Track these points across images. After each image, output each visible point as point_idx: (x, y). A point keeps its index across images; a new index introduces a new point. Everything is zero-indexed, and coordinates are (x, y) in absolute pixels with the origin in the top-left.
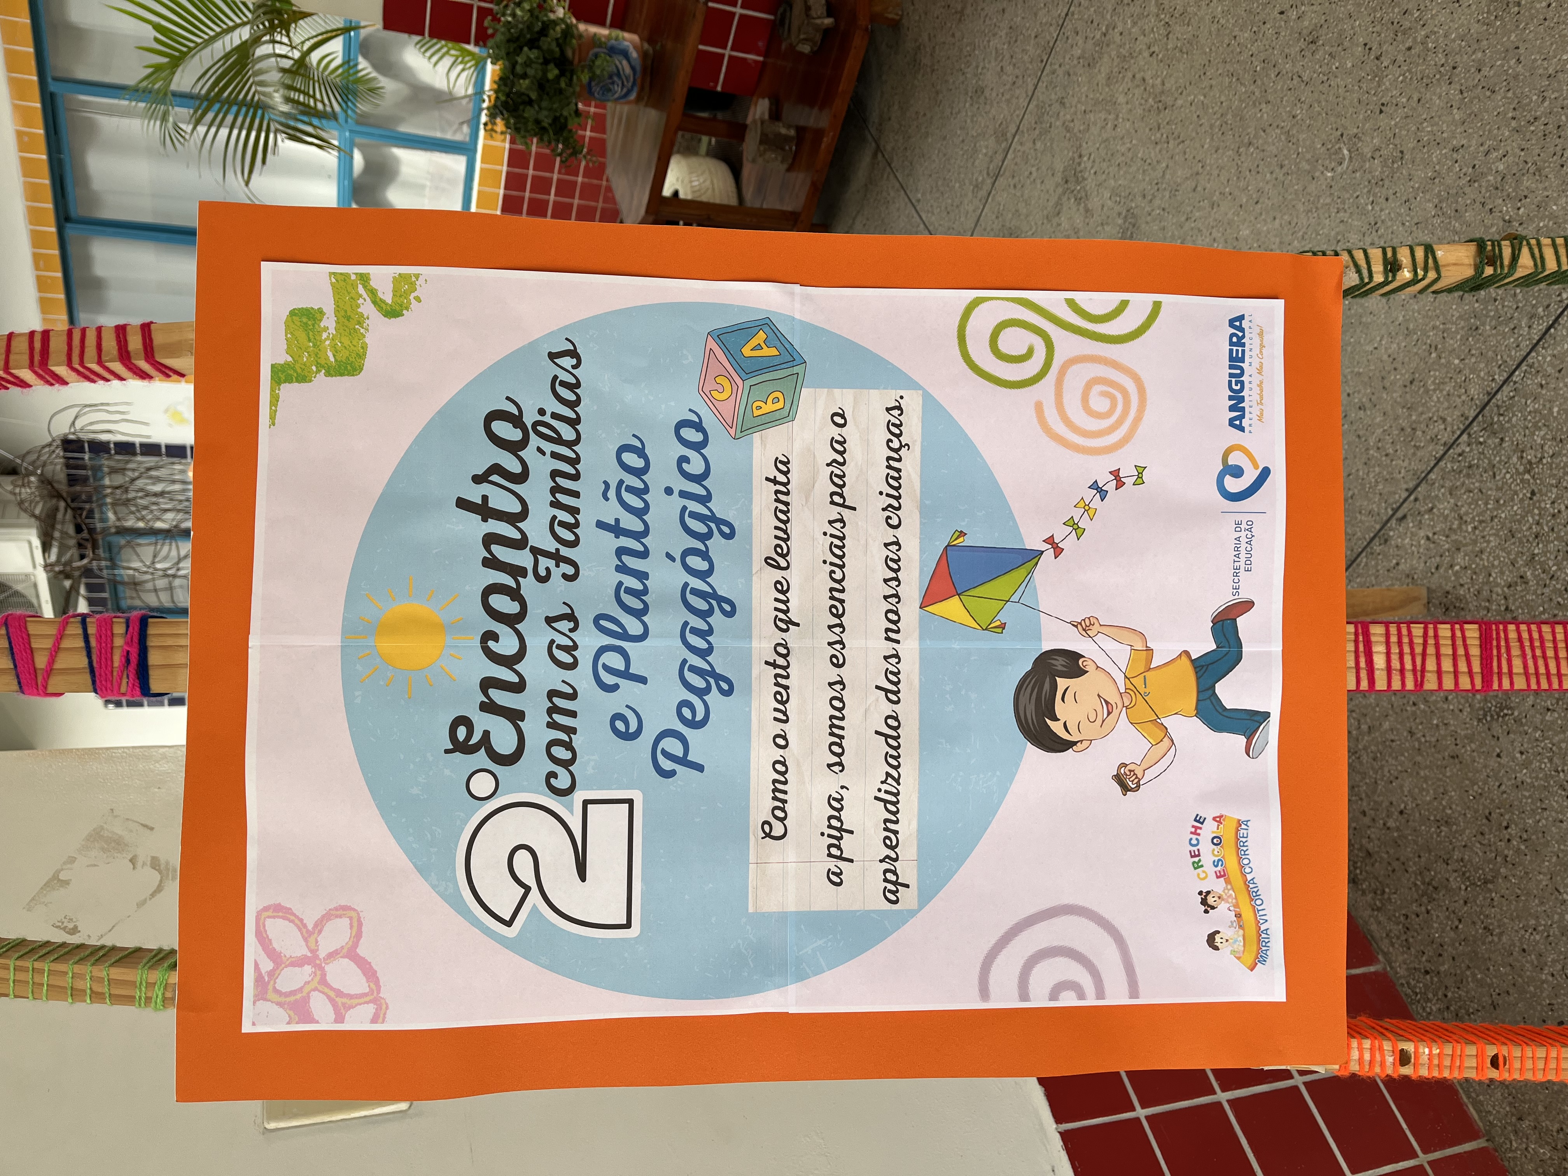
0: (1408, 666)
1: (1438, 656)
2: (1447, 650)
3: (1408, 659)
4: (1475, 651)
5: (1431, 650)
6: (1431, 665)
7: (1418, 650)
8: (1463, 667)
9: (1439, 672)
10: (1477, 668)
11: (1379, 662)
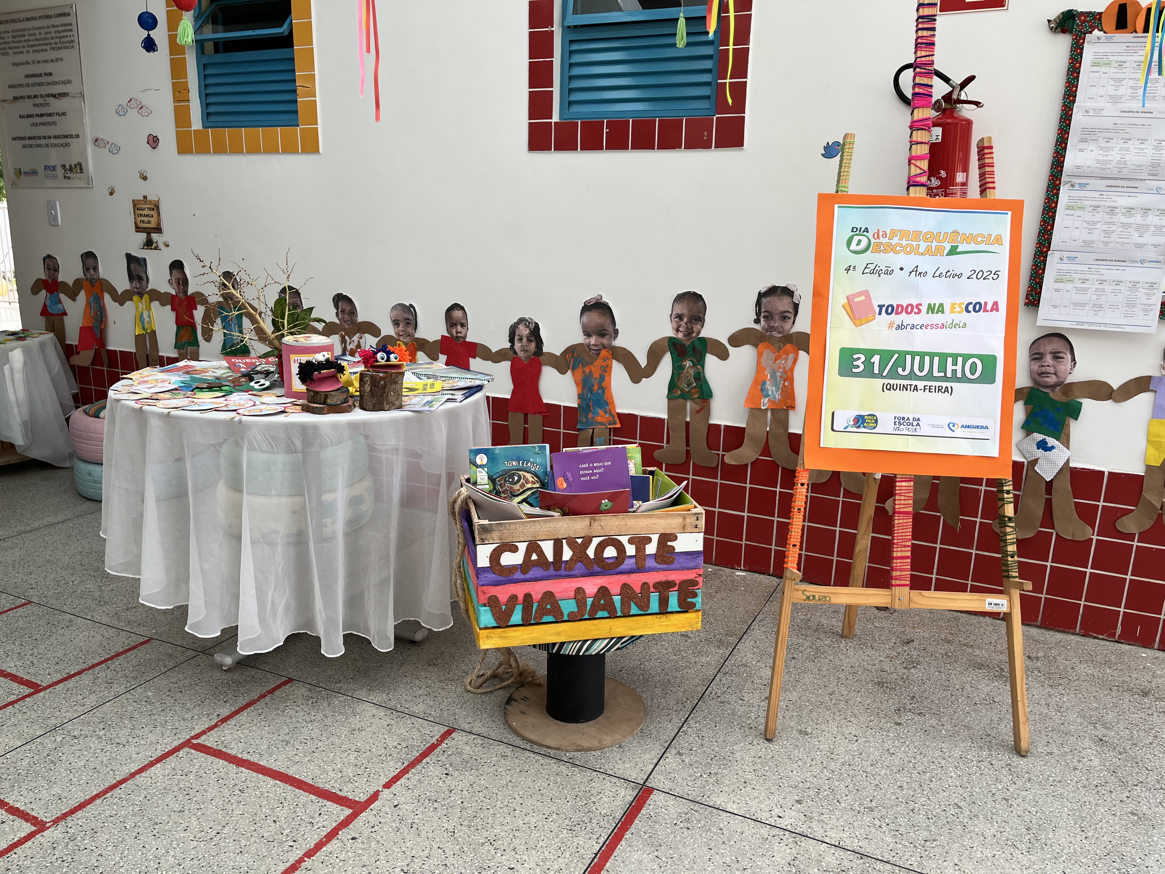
0: (902, 491)
1: (905, 500)
2: (906, 502)
3: (904, 491)
4: (905, 510)
5: (906, 498)
6: (902, 498)
7: (906, 495)
8: (902, 506)
9: (900, 500)
10: (901, 510)
11: (904, 484)
